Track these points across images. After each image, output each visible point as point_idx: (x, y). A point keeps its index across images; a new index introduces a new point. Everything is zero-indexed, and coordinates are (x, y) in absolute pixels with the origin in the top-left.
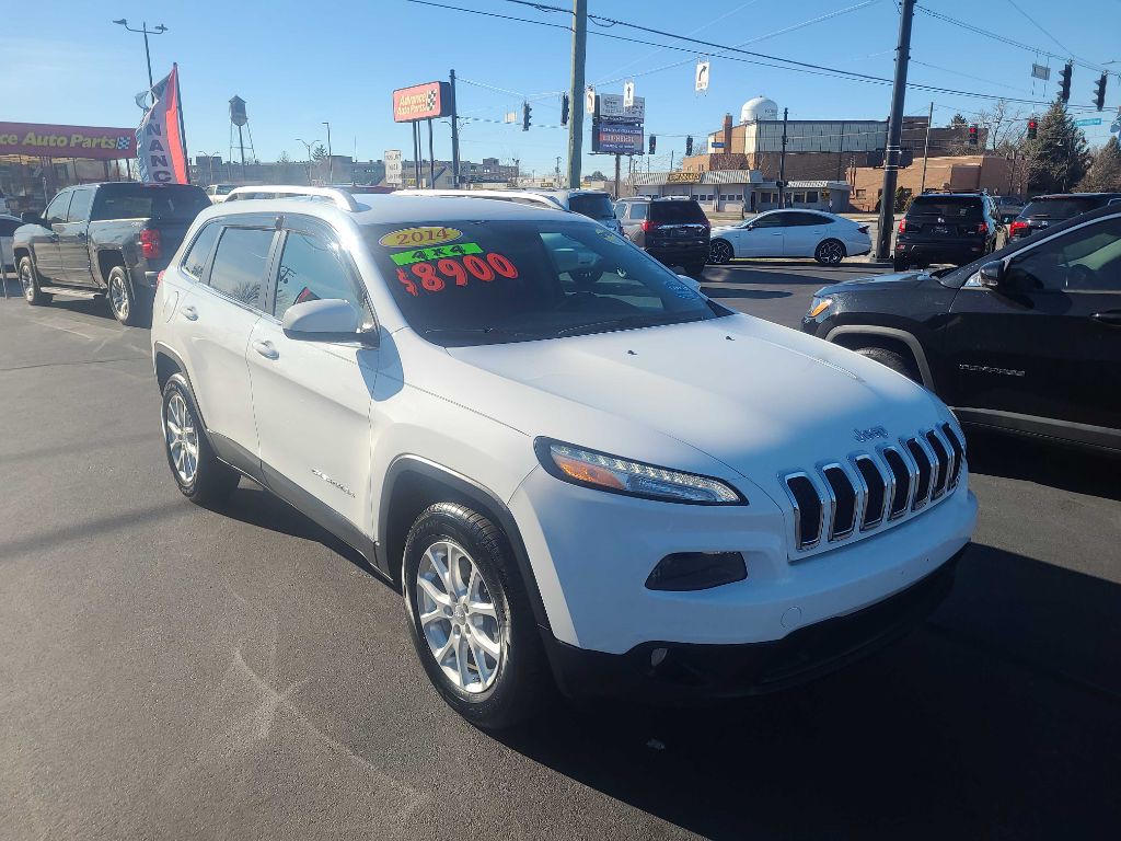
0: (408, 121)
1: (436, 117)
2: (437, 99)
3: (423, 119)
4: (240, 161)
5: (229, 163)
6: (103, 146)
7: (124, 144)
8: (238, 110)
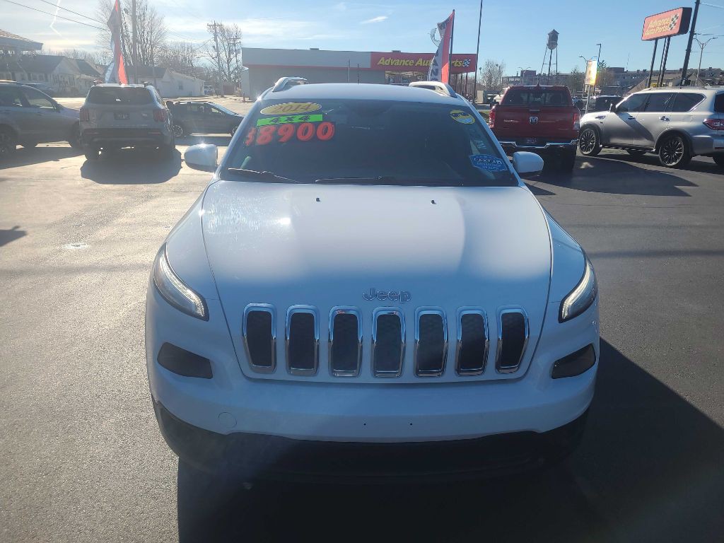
0: (651, 40)
1: (675, 35)
2: (678, 21)
3: (661, 38)
4: (547, 73)
5: (540, 74)
6: (455, 65)
7: (467, 64)
8: (553, 39)
